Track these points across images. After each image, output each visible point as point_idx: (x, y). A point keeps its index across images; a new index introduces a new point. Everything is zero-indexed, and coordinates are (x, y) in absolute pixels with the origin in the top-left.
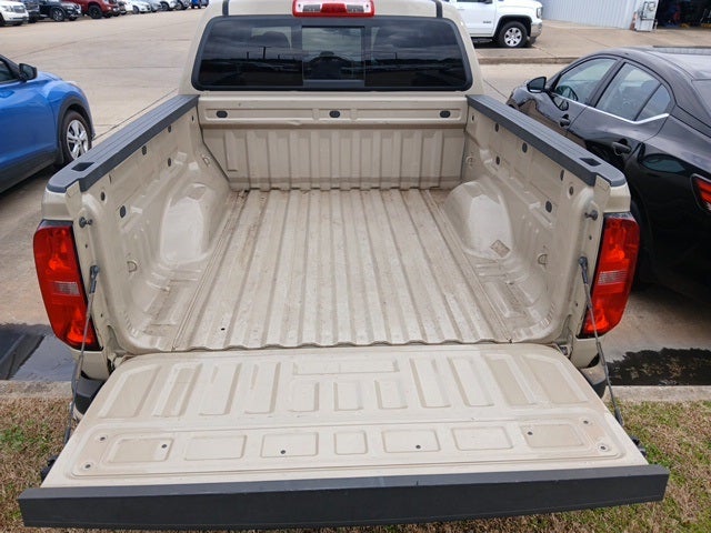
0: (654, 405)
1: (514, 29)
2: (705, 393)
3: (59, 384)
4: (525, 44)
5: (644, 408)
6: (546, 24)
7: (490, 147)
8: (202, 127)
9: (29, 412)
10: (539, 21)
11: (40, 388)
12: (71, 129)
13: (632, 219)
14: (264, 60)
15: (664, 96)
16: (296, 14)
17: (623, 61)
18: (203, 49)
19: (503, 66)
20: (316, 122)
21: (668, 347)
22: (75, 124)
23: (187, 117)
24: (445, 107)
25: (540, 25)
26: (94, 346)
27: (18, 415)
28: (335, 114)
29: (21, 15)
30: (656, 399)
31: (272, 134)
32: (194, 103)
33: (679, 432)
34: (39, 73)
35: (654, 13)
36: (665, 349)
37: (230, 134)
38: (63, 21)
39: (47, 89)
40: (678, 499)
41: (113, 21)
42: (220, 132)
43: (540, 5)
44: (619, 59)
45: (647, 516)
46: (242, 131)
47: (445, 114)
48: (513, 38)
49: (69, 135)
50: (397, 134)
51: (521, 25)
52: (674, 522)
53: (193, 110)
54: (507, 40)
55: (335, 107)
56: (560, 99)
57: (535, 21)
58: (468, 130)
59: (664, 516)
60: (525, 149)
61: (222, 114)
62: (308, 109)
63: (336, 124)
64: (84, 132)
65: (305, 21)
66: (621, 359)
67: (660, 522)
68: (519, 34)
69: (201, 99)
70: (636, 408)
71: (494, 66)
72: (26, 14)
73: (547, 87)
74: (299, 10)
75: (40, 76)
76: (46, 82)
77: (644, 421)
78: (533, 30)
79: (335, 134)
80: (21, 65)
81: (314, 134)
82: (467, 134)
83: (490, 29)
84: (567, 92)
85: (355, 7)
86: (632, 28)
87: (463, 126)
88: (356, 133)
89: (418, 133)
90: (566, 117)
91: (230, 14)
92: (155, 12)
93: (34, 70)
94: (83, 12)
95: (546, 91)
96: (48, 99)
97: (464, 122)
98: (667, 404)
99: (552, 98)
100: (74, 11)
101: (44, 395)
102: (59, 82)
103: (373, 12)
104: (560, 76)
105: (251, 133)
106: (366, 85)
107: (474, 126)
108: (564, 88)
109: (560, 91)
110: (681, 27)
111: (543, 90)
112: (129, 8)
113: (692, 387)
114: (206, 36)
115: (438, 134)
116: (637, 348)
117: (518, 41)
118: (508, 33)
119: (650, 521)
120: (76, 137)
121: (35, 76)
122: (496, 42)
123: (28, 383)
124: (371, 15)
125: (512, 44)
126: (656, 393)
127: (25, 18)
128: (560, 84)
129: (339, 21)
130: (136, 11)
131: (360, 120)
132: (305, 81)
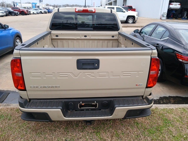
0: (166, 109)
1: (131, 19)
2: (179, 106)
3: (13, 104)
4: (134, 23)
5: (164, 110)
6: (139, 18)
7: (124, 45)
8: (52, 39)
9: (5, 111)
10: (137, 17)
11: (8, 105)
12: (17, 42)
13: (158, 58)
14: (67, 24)
15: (167, 33)
16: (76, 12)
17: (157, 25)
18: (52, 21)
19: (128, 28)
20: (81, 38)
21: (170, 96)
22: (18, 40)
23: (48, 36)
24: (113, 35)
25: (137, 18)
26: (25, 90)
27: (2, 111)
28: (85, 36)
29: (3, 14)
30: (167, 108)
31: (70, 41)
32: (50, 33)
33: (173, 115)
34: (9, 27)
35: (166, 15)
36: (169, 96)
37: (59, 41)
38: (14, 16)
39: (11, 31)
40: (172, 130)
41: (27, 16)
42: (56, 41)
43: (137, 13)
44: (156, 24)
45: (164, 135)
46: (62, 40)
47: (113, 37)
48: (131, 21)
49: (16, 43)
50: (101, 41)
51: (133, 18)
52: (171, 136)
53: (50, 35)
54: (129, 21)
55: (85, 35)
56: (142, 35)
57: (136, 17)
58: (119, 41)
59: (169, 134)
60: (132, 44)
61: (57, 36)
62: (79, 35)
63: (86, 39)
64: (20, 43)
65: (78, 13)
66: (158, 98)
67: (168, 136)
68: (132, 20)
69: (52, 32)
70: (162, 109)
71: (126, 28)
72: (5, 14)
73: (139, 32)
74: (77, 11)
75: (10, 28)
76: (11, 29)
77: (164, 113)
78: (136, 19)
79: (86, 41)
80: (5, 25)
81: (80, 41)
82: (118, 42)
83: (125, 19)
84: (144, 33)
85: (91, 10)
86: (161, 19)
87: (117, 40)
88: (91, 41)
89: (106, 41)
90: (144, 39)
91: (60, 11)
92: (38, 14)
93: (8, 26)
94: (20, 14)
95: (139, 33)
96: (11, 34)
97: (118, 39)
98: (170, 109)
99: (140, 35)
100: (17, 13)
101: (9, 107)
102: (14, 30)
104: (142, 29)
105: (64, 41)
106: (93, 29)
107: (120, 40)
108: (143, 32)
109: (142, 33)
110: (173, 19)
111: (138, 33)
112: (32, 13)
113: (176, 105)
114: (53, 18)
115: (111, 41)
116: (162, 96)
117: (132, 22)
118: (129, 20)
119: (165, 136)
120: (18, 44)
121: (8, 28)
122: (126, 22)
123: (5, 104)
124: (95, 12)
125: (130, 23)
126: (167, 106)
127: (4, 15)
128: (142, 31)
129: (87, 14)
130: (34, 13)
131: (92, 38)
132: (78, 28)
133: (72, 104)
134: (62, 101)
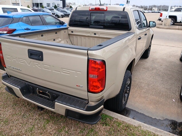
8: (69, 35)
20: (91, 36)
28: (95, 34)
37: (74, 36)
42: (72, 36)
46: (76, 36)
53: (66, 30)
55: (95, 32)
61: (72, 32)
62: (89, 32)
63: (95, 36)
69: (69, 28)
74: (90, 9)
79: (96, 39)
80: (62, 22)
81: (91, 38)
103: (107, 10)
105: (78, 37)
106: (104, 27)
131: (101, 36)
132: (90, 26)
133: (32, 88)
134: (26, 83)
